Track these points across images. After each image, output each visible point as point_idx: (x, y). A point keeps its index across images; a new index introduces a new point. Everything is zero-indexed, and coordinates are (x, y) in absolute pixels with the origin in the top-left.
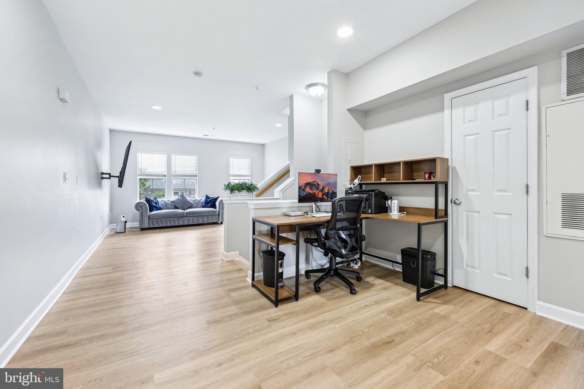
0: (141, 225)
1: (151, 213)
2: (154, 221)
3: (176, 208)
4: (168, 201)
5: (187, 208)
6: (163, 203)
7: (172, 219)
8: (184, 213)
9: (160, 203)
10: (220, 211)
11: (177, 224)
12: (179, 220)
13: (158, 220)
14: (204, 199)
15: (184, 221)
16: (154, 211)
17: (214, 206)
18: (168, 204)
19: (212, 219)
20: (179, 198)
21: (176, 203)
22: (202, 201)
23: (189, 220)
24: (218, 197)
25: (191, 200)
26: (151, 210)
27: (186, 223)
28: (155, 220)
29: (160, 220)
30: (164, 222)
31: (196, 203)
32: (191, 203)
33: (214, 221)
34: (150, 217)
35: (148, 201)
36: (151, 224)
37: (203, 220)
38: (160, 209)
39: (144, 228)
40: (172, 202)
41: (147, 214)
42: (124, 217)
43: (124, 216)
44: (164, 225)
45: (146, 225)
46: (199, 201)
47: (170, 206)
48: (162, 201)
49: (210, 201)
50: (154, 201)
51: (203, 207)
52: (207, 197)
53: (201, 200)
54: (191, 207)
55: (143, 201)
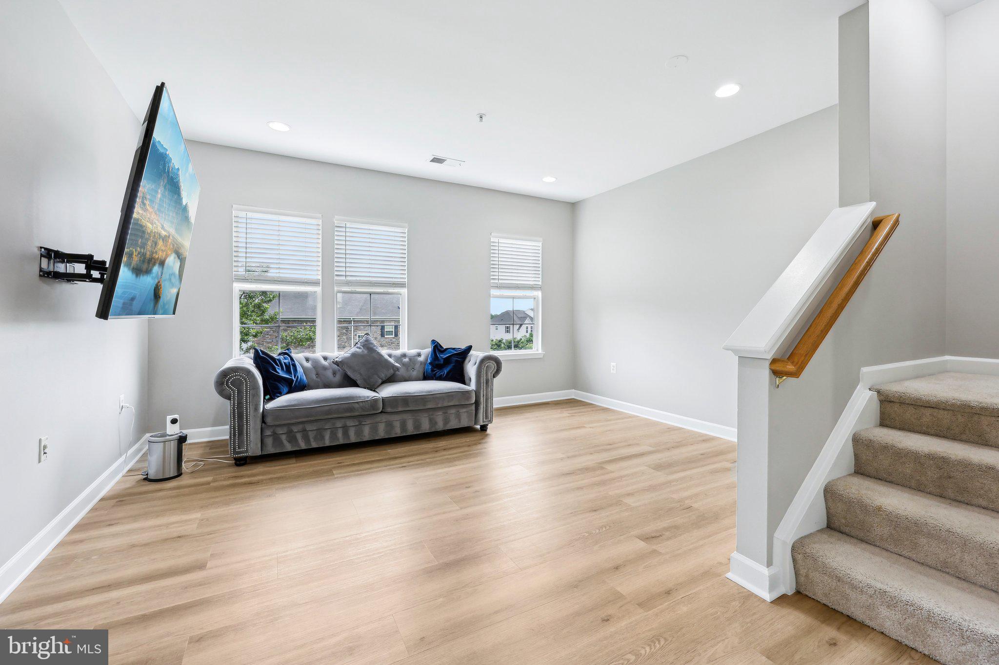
0: (234, 449)
1: (270, 405)
2: (280, 431)
3: (349, 382)
4: (325, 358)
5: (380, 381)
6: (308, 365)
7: (339, 424)
8: (375, 401)
9: (300, 370)
10: (480, 393)
11: (353, 439)
12: (360, 424)
13: (295, 429)
14: (427, 351)
15: (374, 429)
16: (281, 394)
17: (459, 376)
18: (325, 368)
19: (458, 417)
20: (358, 350)
21: (350, 367)
22: (422, 359)
23: (389, 425)
24: (469, 348)
25: (390, 356)
26: (272, 392)
27: (381, 434)
28: (285, 430)
29: (300, 427)
30: (311, 435)
31: (403, 364)
32: (393, 366)
33: (465, 423)
34: (269, 420)
35: (262, 361)
36: (269, 441)
37: (432, 422)
38: (302, 387)
39: (246, 457)
40: (337, 363)
41: (256, 409)
42: (174, 421)
43: (176, 416)
44: (314, 445)
45: (253, 448)
46: (412, 360)
47: (329, 374)
48: (307, 360)
49: (447, 361)
50: (283, 361)
51: (426, 377)
52: (437, 348)
53: (419, 355)
54: (391, 379)
55: (248, 362)
